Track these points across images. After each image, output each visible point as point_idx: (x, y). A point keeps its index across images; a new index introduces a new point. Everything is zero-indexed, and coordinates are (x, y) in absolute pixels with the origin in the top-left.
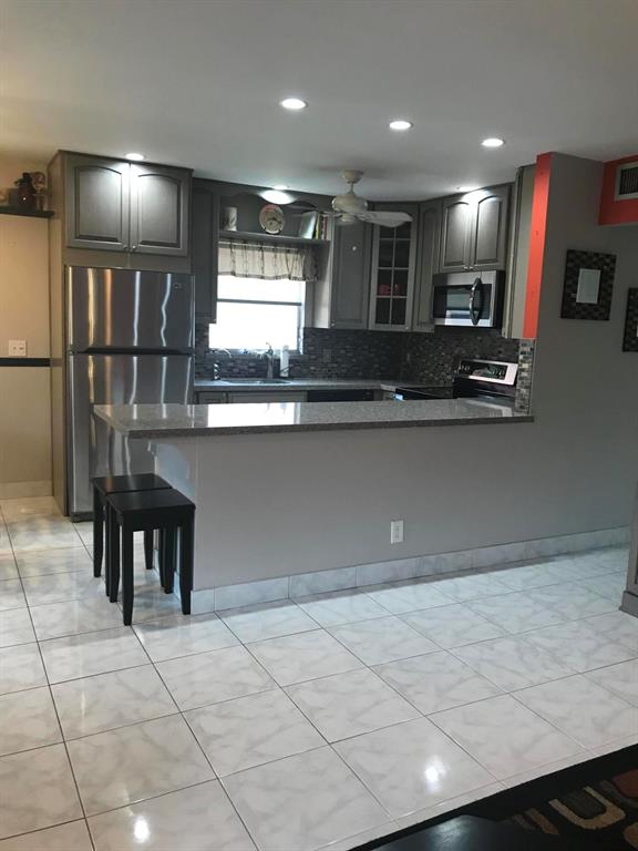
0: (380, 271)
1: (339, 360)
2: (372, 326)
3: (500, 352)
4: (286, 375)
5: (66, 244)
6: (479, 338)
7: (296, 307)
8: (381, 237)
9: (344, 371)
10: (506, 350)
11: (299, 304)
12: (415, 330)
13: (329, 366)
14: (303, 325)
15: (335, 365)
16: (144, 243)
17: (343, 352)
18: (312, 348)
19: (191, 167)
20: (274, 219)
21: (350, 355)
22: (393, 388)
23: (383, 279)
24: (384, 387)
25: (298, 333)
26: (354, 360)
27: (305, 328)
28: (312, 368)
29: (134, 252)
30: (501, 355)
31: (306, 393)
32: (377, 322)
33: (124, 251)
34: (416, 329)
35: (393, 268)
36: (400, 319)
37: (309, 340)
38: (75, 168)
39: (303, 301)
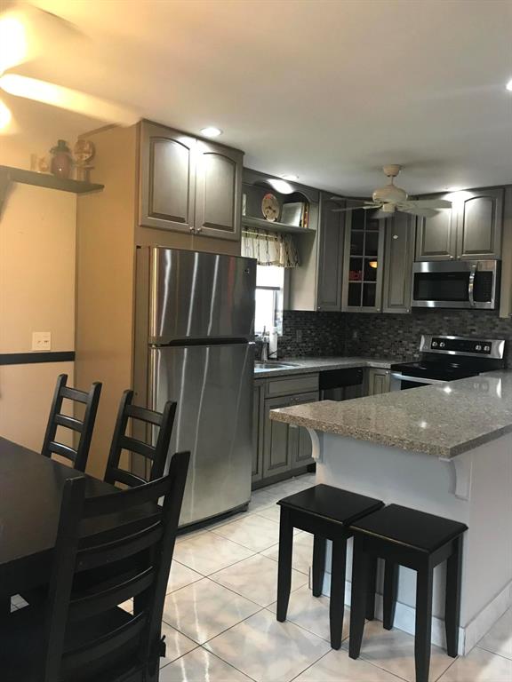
0: (351, 259)
1: (307, 339)
2: (345, 308)
3: (474, 330)
4: (276, 356)
5: (140, 224)
6: (446, 318)
7: (271, 291)
8: (352, 228)
9: (310, 349)
10: (480, 328)
11: (278, 289)
12: (384, 312)
13: (300, 345)
14: (281, 307)
15: (304, 345)
16: (207, 225)
17: (309, 332)
18: (288, 330)
19: (243, 150)
20: (270, 208)
21: (313, 334)
22: (388, 365)
23: (355, 266)
24: (372, 364)
25: (276, 316)
26: (316, 339)
27: (284, 311)
28: (289, 348)
29: (199, 235)
30: (473, 333)
31: (318, 374)
32: (349, 305)
33: (189, 233)
34: (387, 310)
35: (364, 257)
36: (370, 301)
37: (286, 322)
38: (151, 137)
39: (282, 286)
